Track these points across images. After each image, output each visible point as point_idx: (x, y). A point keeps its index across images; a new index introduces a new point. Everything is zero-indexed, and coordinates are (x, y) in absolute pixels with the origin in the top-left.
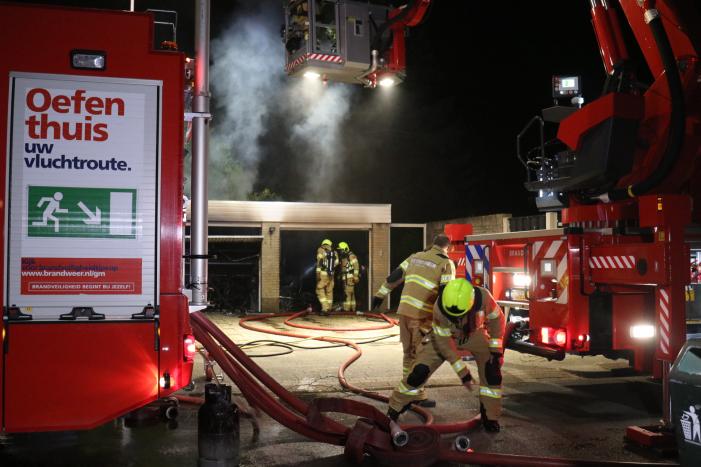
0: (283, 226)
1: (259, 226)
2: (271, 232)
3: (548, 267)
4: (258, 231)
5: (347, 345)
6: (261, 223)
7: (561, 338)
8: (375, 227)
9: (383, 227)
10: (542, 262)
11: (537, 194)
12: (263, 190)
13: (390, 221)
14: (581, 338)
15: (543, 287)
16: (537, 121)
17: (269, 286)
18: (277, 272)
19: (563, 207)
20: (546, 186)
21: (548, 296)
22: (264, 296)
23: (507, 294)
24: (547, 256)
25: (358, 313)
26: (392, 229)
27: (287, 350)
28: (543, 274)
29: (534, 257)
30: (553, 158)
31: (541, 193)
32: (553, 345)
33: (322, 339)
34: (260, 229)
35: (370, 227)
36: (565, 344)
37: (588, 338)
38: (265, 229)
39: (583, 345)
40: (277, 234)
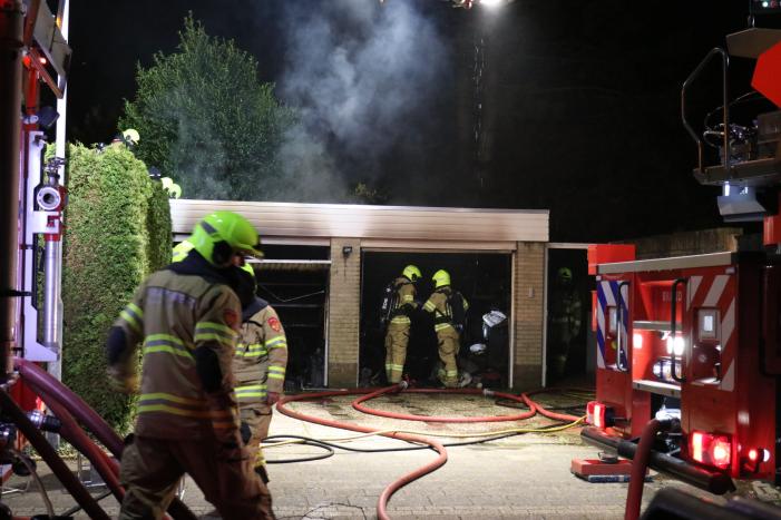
0: (365, 244)
1: (326, 243)
2: (346, 254)
3: (708, 323)
4: (324, 252)
5: (431, 447)
6: (330, 238)
7: (721, 453)
8: (521, 247)
9: (536, 247)
10: (701, 313)
11: (720, 190)
12: (356, 186)
13: (546, 238)
14: (753, 455)
15: (703, 358)
16: (719, 54)
17: (341, 344)
18: (355, 321)
19: (766, 214)
20: (736, 175)
21: (709, 376)
22: (332, 361)
23: (657, 369)
24: (706, 303)
25: (486, 391)
26: (552, 251)
27: (324, 452)
28: (701, 334)
29: (688, 306)
30: (750, 125)
31: (727, 190)
32: (708, 465)
33: (394, 436)
34: (328, 249)
35: (512, 247)
36: (729, 465)
37: (767, 456)
38: (336, 249)
39: (757, 468)
40: (355, 259)
